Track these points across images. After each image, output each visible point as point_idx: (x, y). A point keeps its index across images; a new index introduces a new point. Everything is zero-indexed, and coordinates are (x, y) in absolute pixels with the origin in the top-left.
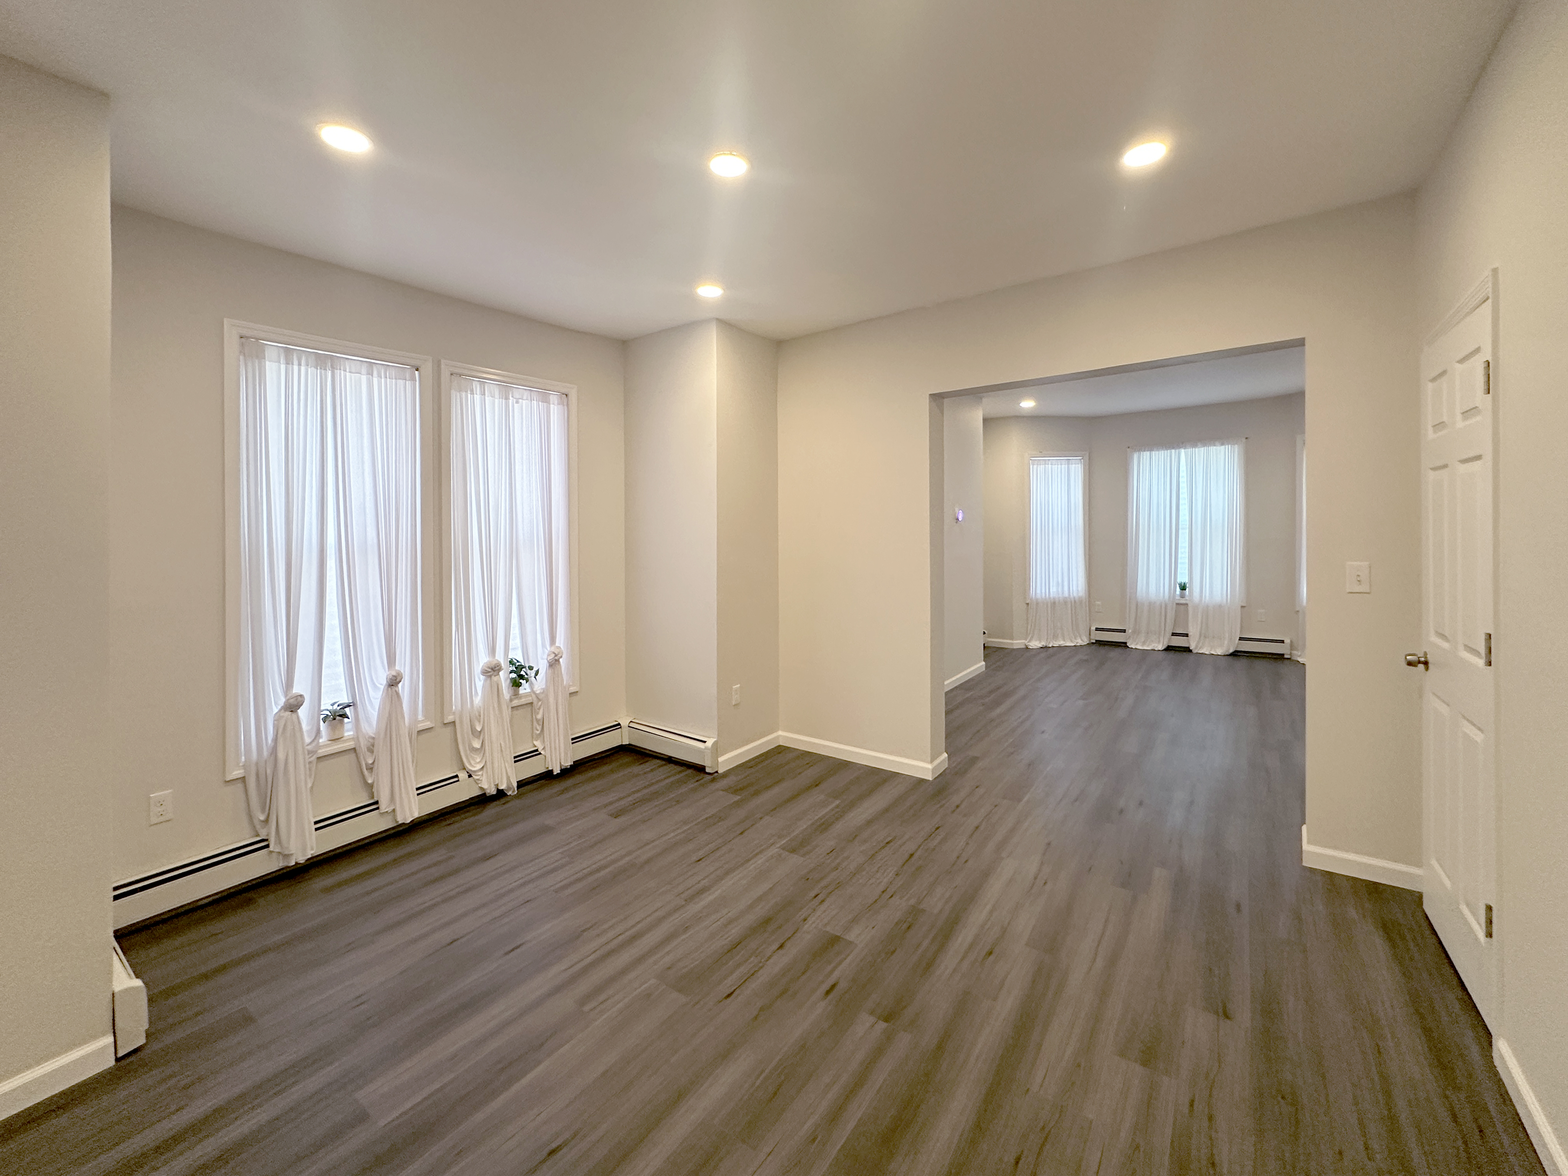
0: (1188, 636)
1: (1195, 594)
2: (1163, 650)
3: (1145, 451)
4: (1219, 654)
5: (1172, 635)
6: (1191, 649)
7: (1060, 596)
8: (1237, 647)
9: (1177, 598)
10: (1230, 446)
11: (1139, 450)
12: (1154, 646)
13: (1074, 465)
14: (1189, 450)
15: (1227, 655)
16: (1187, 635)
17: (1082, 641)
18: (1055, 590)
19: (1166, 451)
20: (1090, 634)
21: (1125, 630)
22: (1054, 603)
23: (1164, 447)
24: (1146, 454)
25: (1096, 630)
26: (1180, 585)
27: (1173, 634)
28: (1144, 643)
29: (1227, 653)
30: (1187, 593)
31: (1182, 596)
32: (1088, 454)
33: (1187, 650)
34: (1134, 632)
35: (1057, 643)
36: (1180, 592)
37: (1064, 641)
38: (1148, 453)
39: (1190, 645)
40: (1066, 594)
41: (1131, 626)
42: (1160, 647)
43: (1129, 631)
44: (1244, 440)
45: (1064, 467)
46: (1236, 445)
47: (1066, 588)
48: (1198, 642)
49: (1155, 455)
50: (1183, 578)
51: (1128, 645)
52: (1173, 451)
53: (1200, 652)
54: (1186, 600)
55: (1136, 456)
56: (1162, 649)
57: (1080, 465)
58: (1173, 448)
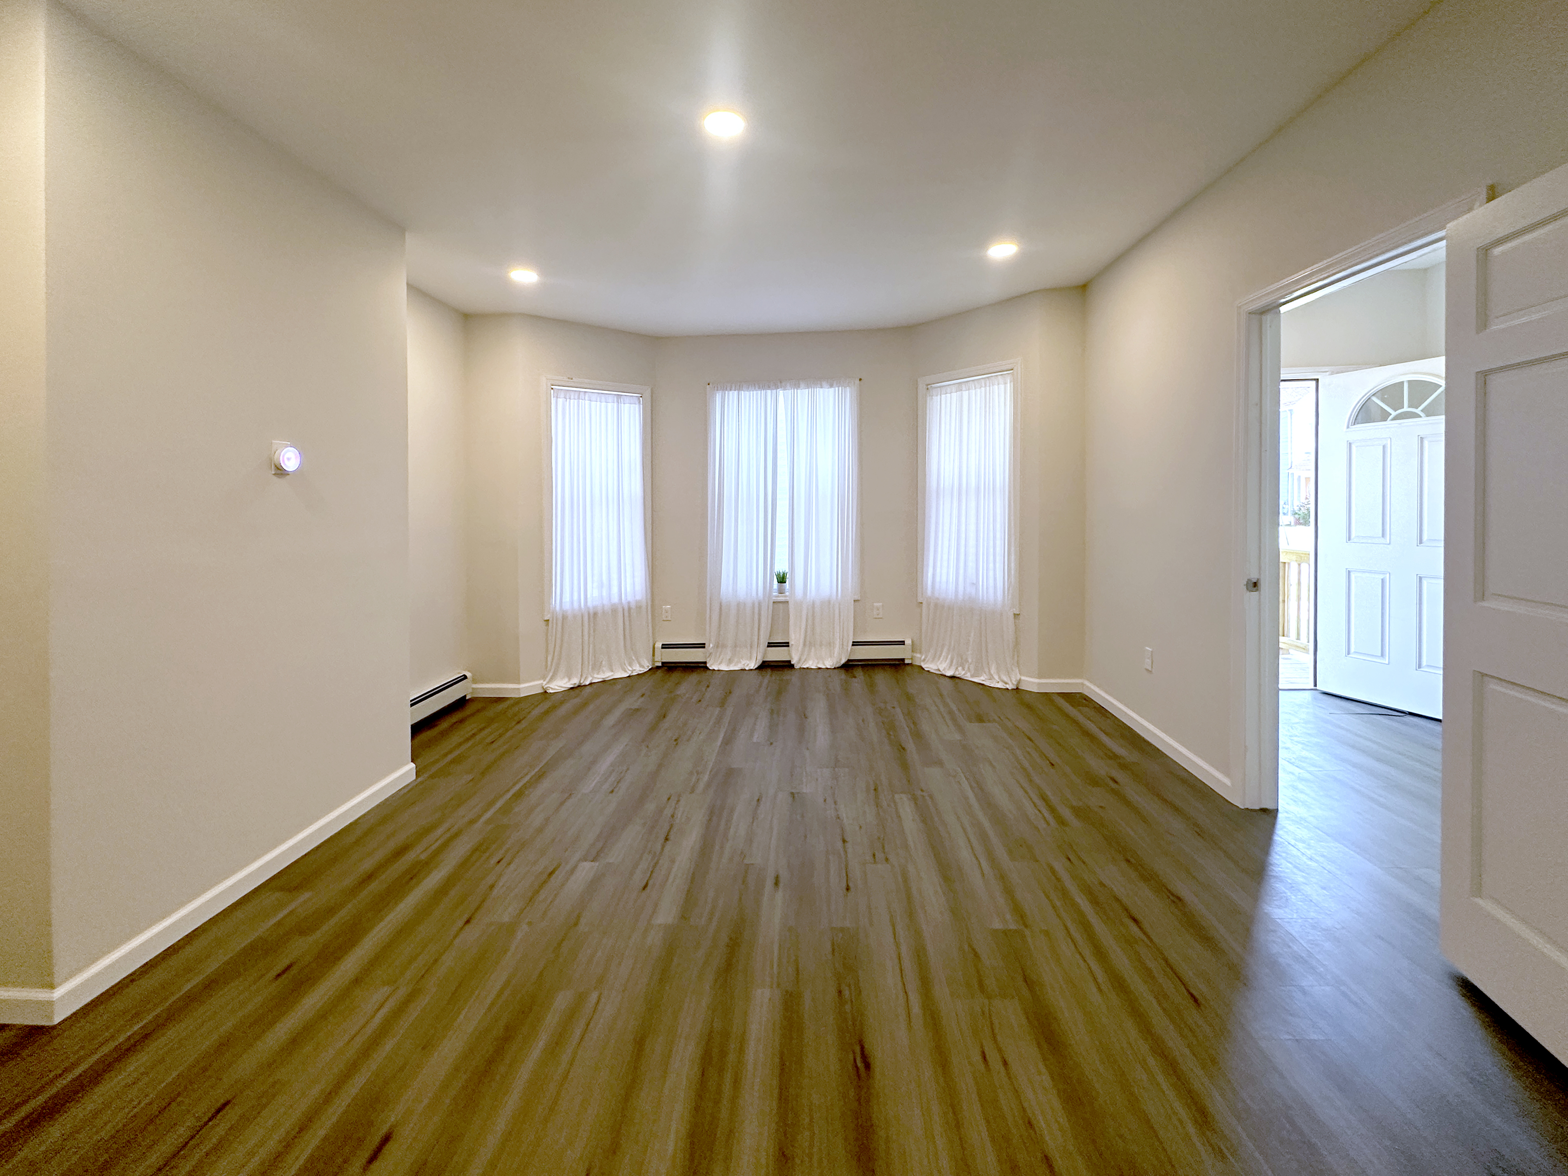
0: (788, 646)
1: (797, 587)
2: (756, 669)
3: (731, 390)
4: (829, 667)
5: (768, 646)
6: (792, 663)
7: (606, 602)
8: (850, 655)
9: (774, 594)
10: (840, 388)
11: (724, 389)
12: (744, 665)
13: (627, 405)
14: (789, 392)
15: (838, 668)
16: (786, 645)
17: (640, 667)
18: (596, 593)
19: (759, 392)
20: (654, 655)
21: (704, 644)
22: (595, 614)
23: (757, 386)
24: (732, 395)
25: (662, 648)
26: (778, 575)
27: (770, 645)
28: (730, 661)
29: (837, 666)
30: (788, 587)
31: (781, 592)
32: (650, 389)
33: (788, 665)
34: (717, 646)
35: (599, 676)
36: (778, 586)
37: (612, 671)
38: (736, 393)
39: (791, 656)
40: (615, 600)
41: (713, 639)
42: (753, 665)
43: (710, 646)
44: (857, 381)
45: (612, 406)
46: (848, 389)
47: (615, 590)
48: (802, 654)
49: (745, 398)
50: (781, 566)
51: (708, 665)
52: (769, 392)
53: (805, 667)
54: (786, 596)
55: (718, 396)
56: (756, 667)
57: (637, 406)
58: (769, 388)
